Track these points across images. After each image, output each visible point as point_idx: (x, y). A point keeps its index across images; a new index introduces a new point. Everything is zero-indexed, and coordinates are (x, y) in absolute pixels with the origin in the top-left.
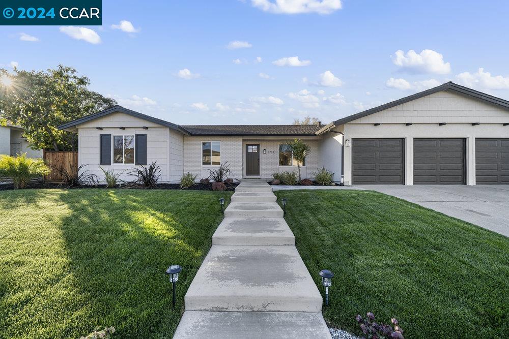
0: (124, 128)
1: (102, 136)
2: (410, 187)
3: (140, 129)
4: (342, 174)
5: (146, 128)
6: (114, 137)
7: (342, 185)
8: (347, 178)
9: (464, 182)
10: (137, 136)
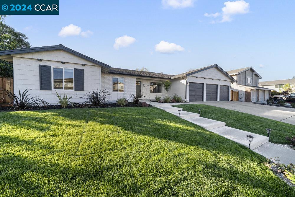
0: (63, 63)
1: (41, 67)
2: (205, 102)
3: (78, 65)
4: (186, 97)
5: (83, 65)
6: (54, 68)
7: (185, 102)
8: (188, 99)
9: (217, 100)
10: (76, 70)
